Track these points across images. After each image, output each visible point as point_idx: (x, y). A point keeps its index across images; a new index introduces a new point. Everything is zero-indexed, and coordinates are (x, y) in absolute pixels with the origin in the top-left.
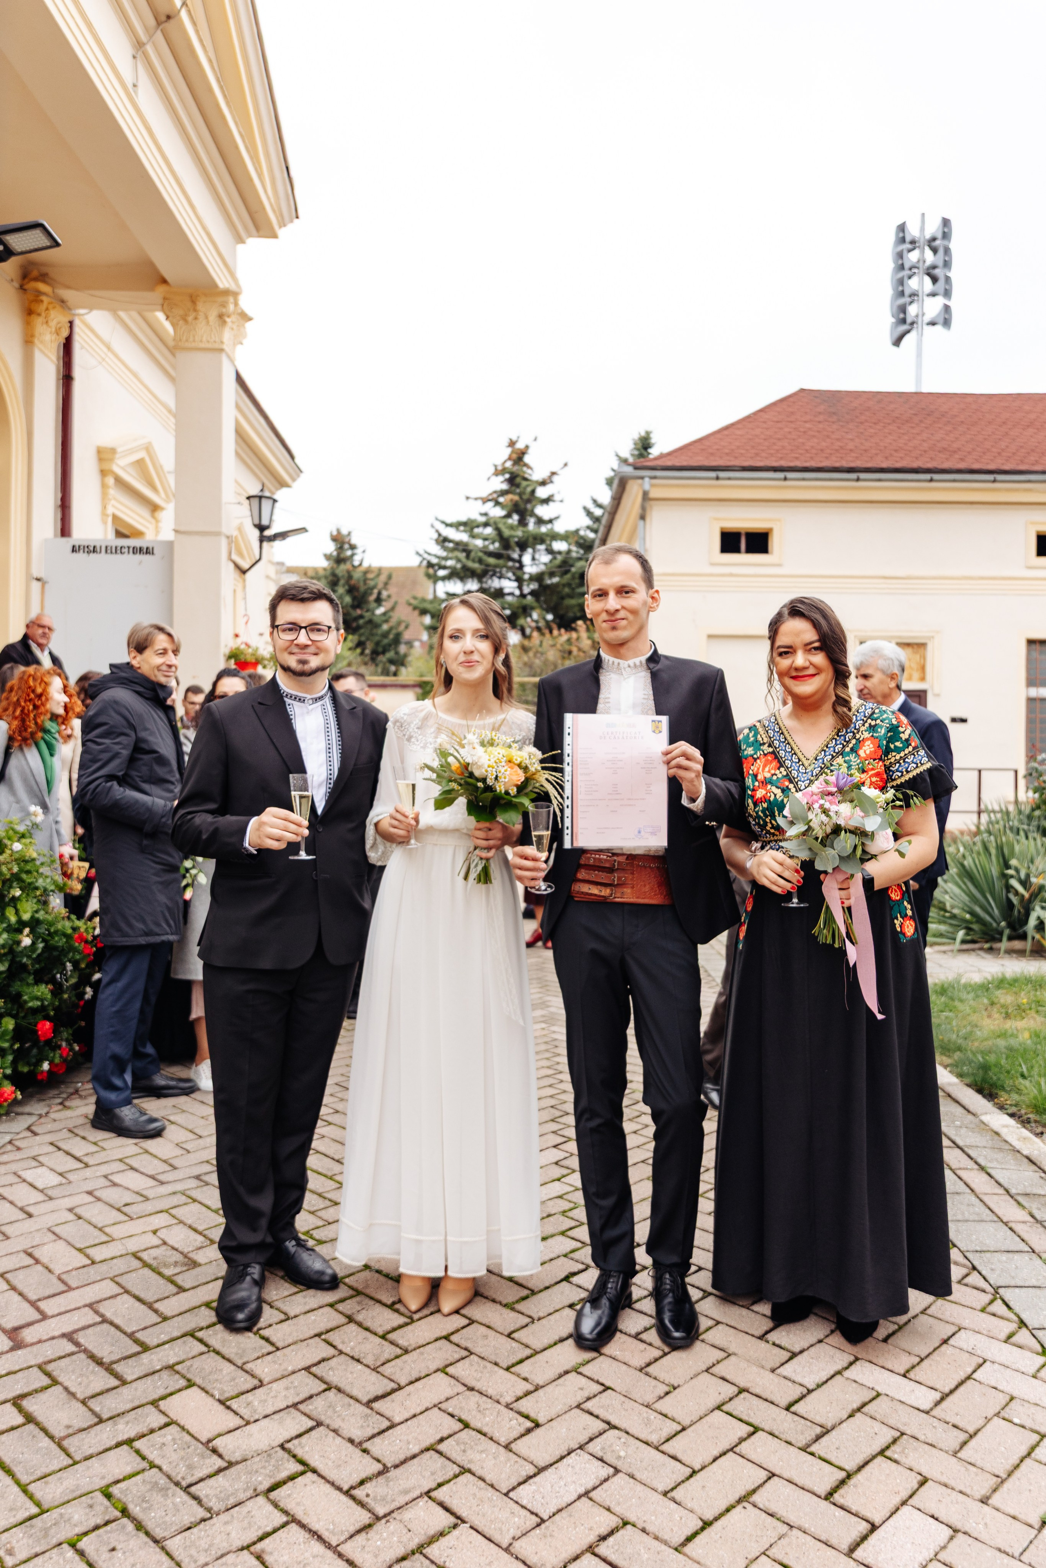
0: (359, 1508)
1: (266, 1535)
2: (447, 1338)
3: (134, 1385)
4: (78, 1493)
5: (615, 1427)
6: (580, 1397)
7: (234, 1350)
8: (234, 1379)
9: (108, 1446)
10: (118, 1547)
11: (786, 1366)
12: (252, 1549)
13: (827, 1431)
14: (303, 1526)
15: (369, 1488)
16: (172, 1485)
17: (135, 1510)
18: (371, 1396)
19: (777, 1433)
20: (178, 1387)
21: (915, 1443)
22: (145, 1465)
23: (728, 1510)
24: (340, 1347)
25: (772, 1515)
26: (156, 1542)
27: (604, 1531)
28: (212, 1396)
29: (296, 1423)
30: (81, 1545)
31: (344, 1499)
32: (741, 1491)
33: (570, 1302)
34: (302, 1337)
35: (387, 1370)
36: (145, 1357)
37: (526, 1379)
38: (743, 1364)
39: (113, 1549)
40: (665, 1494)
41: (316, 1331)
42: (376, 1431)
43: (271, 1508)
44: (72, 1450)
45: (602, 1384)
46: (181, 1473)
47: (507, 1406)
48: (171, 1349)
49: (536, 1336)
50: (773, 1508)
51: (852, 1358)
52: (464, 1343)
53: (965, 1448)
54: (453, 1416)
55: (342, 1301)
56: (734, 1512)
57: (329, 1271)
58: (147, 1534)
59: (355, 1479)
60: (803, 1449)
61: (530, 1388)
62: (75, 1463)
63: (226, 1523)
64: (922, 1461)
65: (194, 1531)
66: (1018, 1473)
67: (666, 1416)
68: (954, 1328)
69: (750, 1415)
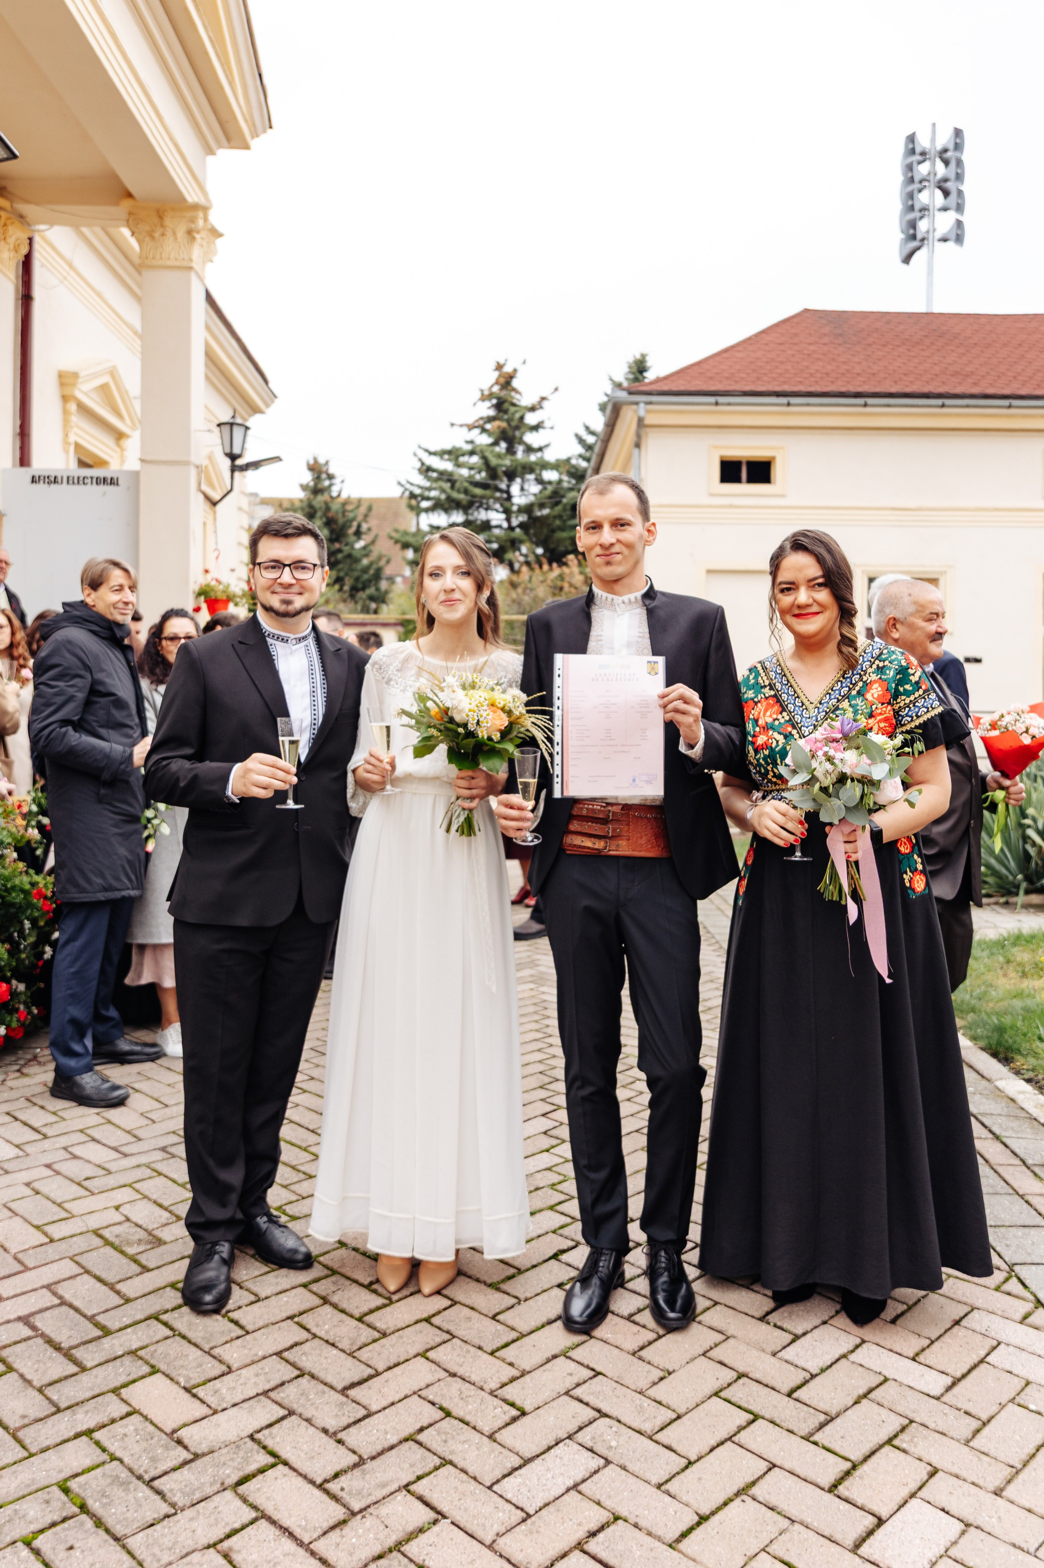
0: (333, 1503)
1: (235, 1532)
2: (427, 1320)
3: (94, 1371)
4: (34, 1488)
5: (606, 1416)
6: (569, 1383)
7: (201, 1334)
8: (200, 1365)
9: (66, 1437)
10: (76, 1545)
11: (788, 1349)
12: (219, 1547)
13: (831, 1419)
14: (273, 1522)
15: (343, 1481)
16: (134, 1479)
17: (94, 1505)
18: (346, 1383)
19: (778, 1421)
20: (141, 1374)
21: (925, 1431)
22: (105, 1457)
23: (725, 1504)
24: (314, 1330)
25: (772, 1509)
26: (117, 1539)
27: (594, 1526)
28: (177, 1383)
29: (267, 1412)
30: (36, 1543)
31: (317, 1493)
32: (740, 1484)
33: (560, 1282)
34: (273, 1320)
35: (364, 1354)
36: (106, 1342)
37: (511, 1364)
38: (742, 1347)
39: (71, 1548)
40: (659, 1486)
41: (289, 1314)
42: (352, 1420)
43: (238, 1503)
44: (27, 1442)
45: (593, 1370)
46: (143, 1465)
47: (492, 1393)
48: (134, 1333)
49: (521, 1319)
50: (773, 1501)
51: (858, 1341)
52: (445, 1326)
53: (978, 1436)
54: (433, 1404)
55: (316, 1281)
56: (732, 1505)
57: (303, 1249)
58: (107, 1531)
59: (329, 1472)
60: (806, 1438)
61: (516, 1373)
62: (31, 1455)
63: (191, 1519)
64: (932, 1450)
65: (158, 1527)
66: (1033, 1464)
67: (660, 1403)
68: (966, 1308)
69: (748, 1402)
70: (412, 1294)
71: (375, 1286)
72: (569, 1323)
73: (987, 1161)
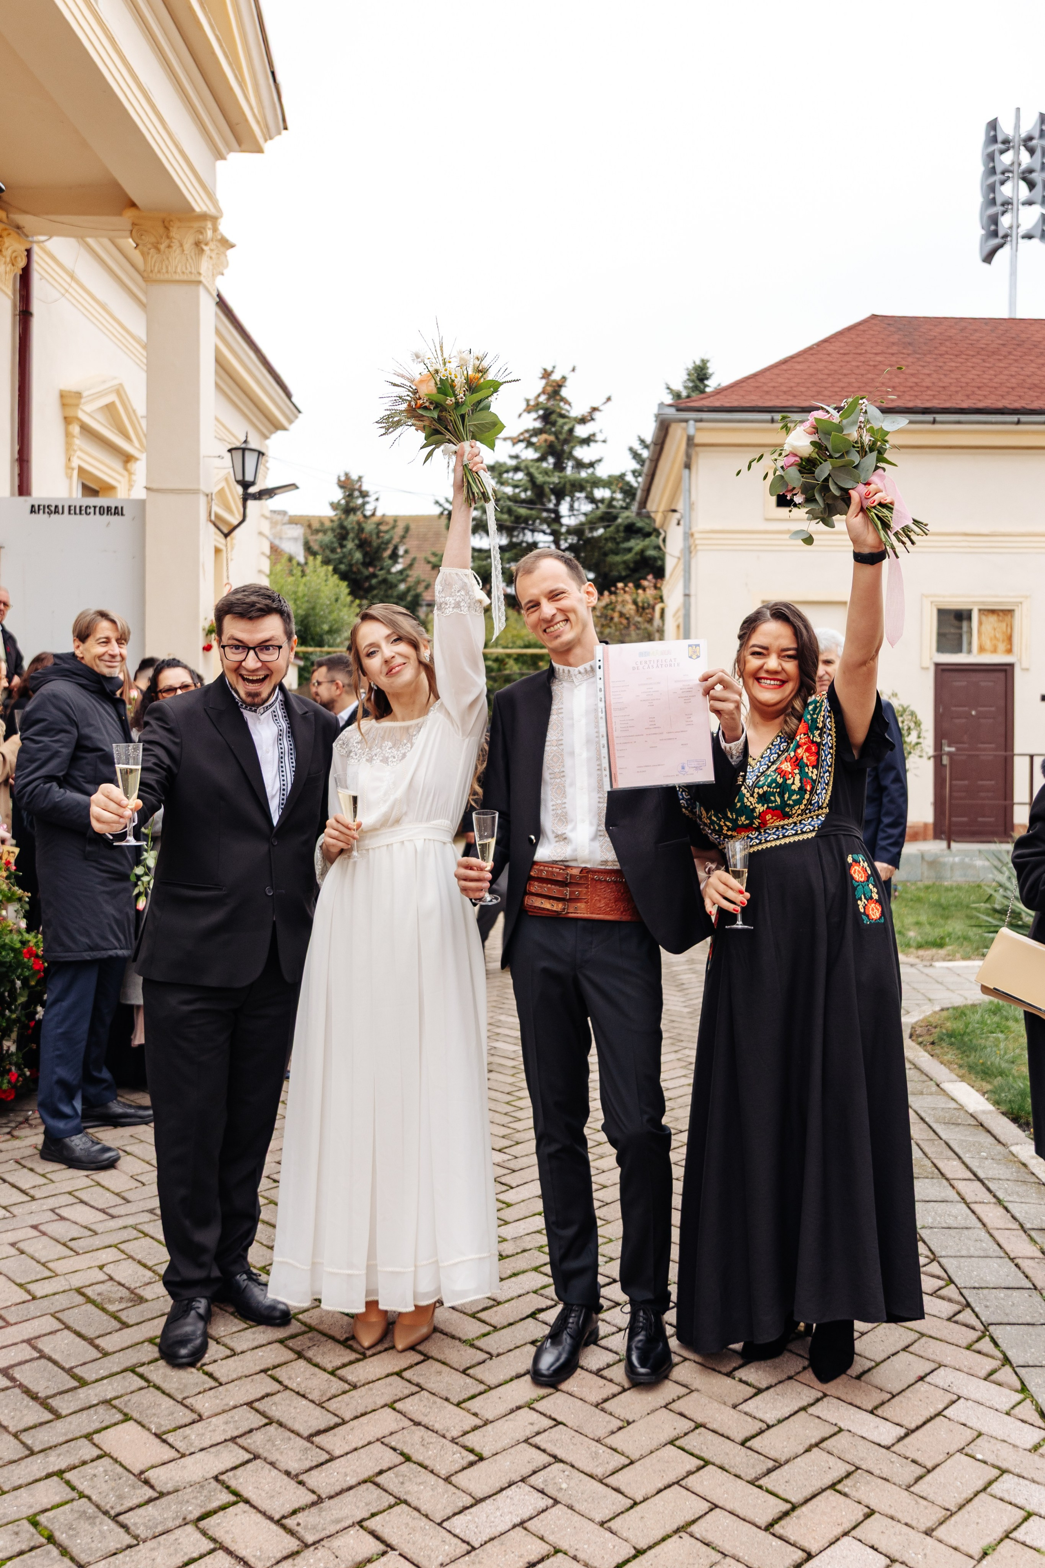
0: (289, 1537)
1: (193, 1560)
2: (399, 1374)
3: (68, 1419)
5: (561, 1461)
6: (528, 1431)
7: (176, 1385)
8: (172, 1414)
9: (37, 1477)
11: (749, 1402)
13: (778, 1465)
14: (230, 1552)
15: (300, 1517)
16: (100, 1514)
17: (61, 1537)
18: (312, 1430)
19: (727, 1467)
20: (113, 1421)
21: (869, 1477)
22: (74, 1495)
23: (663, 1540)
24: (286, 1382)
25: (707, 1545)
26: (80, 1566)
27: (533, 1560)
28: (149, 1430)
29: (232, 1455)
31: (274, 1527)
32: (680, 1521)
33: (533, 1338)
34: (247, 1373)
35: (333, 1405)
36: (82, 1393)
37: (475, 1415)
38: (704, 1400)
40: (602, 1524)
41: (262, 1367)
42: (314, 1463)
43: (199, 1535)
45: (554, 1420)
46: (110, 1502)
47: (453, 1441)
48: (113, 1384)
49: (491, 1373)
50: (709, 1538)
51: (820, 1394)
52: (415, 1379)
53: (920, 1482)
54: (395, 1449)
55: (292, 1337)
56: (669, 1541)
58: (72, 1559)
59: (288, 1508)
60: (751, 1483)
61: (478, 1422)
62: (3, 1493)
63: (153, 1549)
64: (872, 1494)
65: (120, 1556)
66: (969, 1507)
67: (615, 1450)
68: (933, 1366)
69: (701, 1449)
70: (386, 1350)
72: (537, 1377)
73: (984, 1225)
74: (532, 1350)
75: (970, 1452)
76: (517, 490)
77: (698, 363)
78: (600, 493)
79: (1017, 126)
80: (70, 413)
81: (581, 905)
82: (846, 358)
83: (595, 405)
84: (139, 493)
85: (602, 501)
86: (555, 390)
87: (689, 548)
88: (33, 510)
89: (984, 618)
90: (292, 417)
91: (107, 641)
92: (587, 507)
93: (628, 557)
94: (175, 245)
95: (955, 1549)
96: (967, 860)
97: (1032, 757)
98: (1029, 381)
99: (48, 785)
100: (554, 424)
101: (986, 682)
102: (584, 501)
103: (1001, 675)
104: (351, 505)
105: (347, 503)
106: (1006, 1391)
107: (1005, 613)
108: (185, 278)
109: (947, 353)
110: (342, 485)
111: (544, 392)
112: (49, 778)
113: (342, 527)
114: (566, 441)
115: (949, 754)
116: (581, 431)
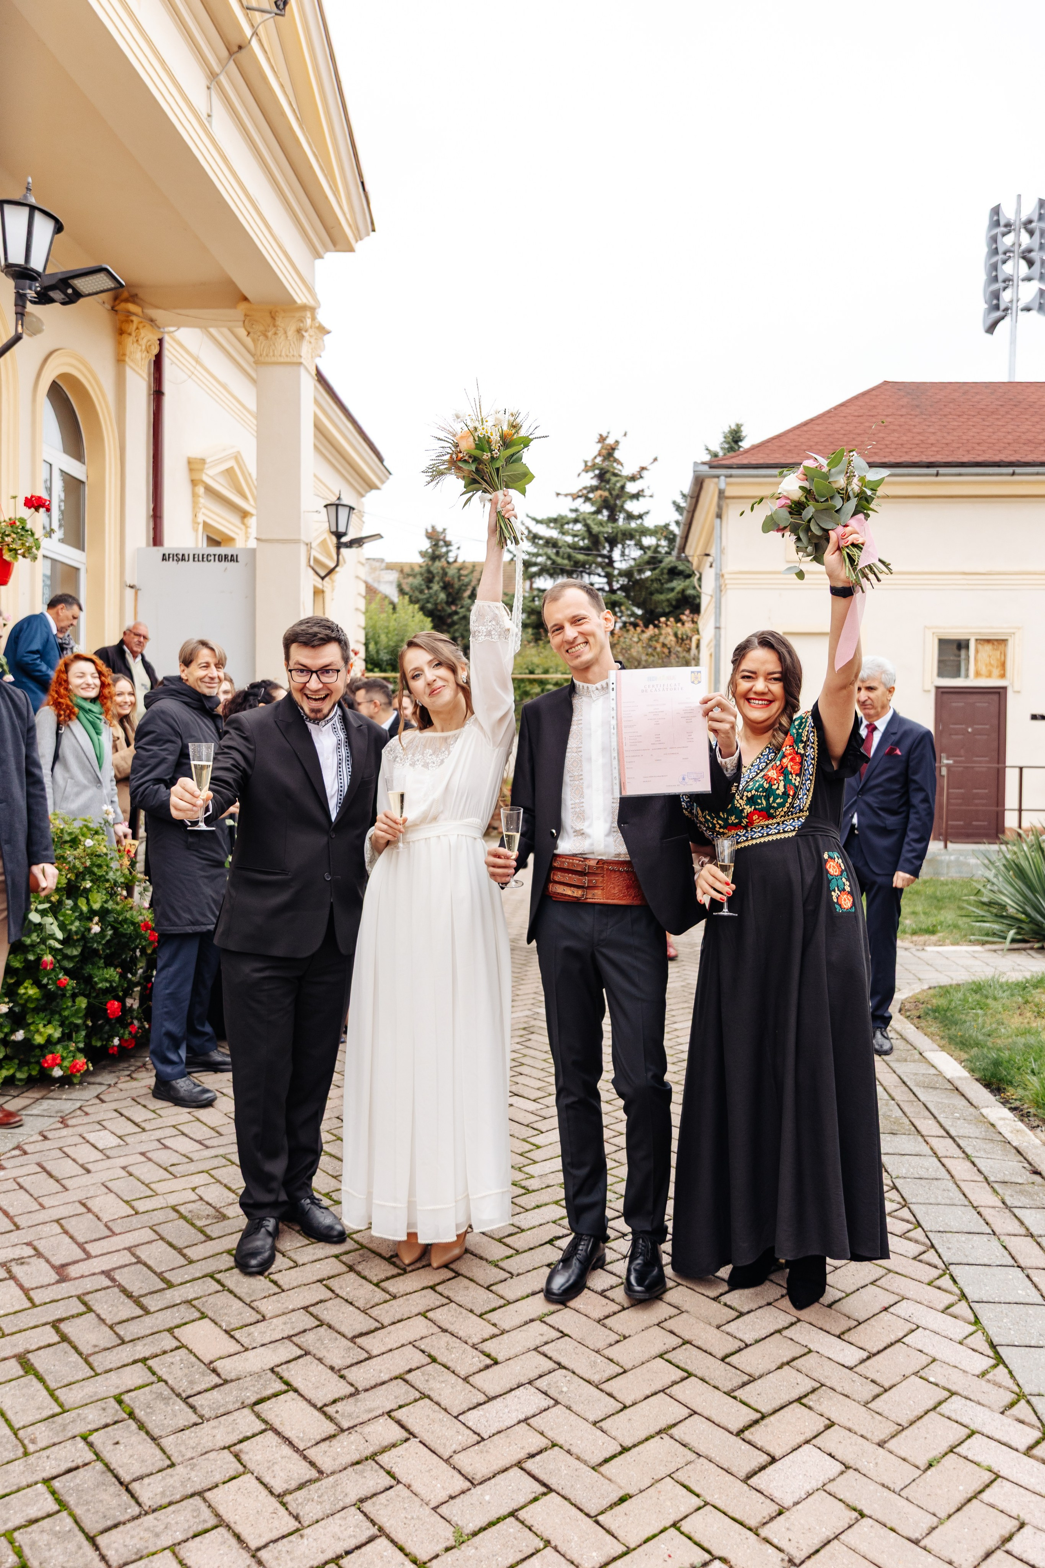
0: (328, 1422)
1: (247, 1438)
2: (432, 1288)
3: (156, 1315)
4: (95, 1398)
5: (565, 1368)
6: (539, 1341)
7: (245, 1290)
8: (241, 1314)
9: (126, 1362)
10: (121, 1441)
11: (732, 1323)
12: (232, 1449)
13: (752, 1379)
14: (278, 1433)
15: (339, 1406)
16: (174, 1396)
17: (140, 1414)
18: (356, 1333)
19: (707, 1379)
20: (192, 1318)
21: (832, 1393)
22: (154, 1379)
23: (647, 1439)
24: (337, 1291)
25: (684, 1446)
26: (154, 1439)
27: (533, 1450)
28: (220, 1327)
29: (288, 1351)
30: (91, 1438)
31: (316, 1413)
32: (662, 1424)
33: (549, 1261)
34: (306, 1282)
35: (374, 1312)
36: (169, 1293)
37: (494, 1325)
38: (692, 1320)
39: (117, 1443)
40: (595, 1423)
41: (319, 1278)
42: (355, 1361)
43: (253, 1418)
44: (95, 1365)
45: (561, 1332)
46: (183, 1387)
47: (474, 1346)
48: (192, 1287)
49: (510, 1290)
50: (686, 1440)
51: (795, 1319)
52: (446, 1293)
53: (876, 1399)
54: (423, 1352)
55: (346, 1253)
56: (652, 1440)
58: (147, 1433)
59: (330, 1398)
60: (727, 1394)
61: (496, 1331)
62: (97, 1375)
63: (214, 1428)
64: (833, 1408)
65: (187, 1432)
66: (918, 1424)
67: (611, 1360)
68: (897, 1298)
69: (686, 1363)
70: (423, 1267)
71: (394, 1259)
72: (549, 1295)
73: (952, 1177)
74: (547, 1271)
75: (924, 1375)
76: (576, 539)
77: (733, 427)
78: (648, 541)
79: (1018, 211)
80: (196, 476)
81: (598, 892)
82: (860, 420)
83: (644, 465)
84: (252, 544)
85: (649, 548)
86: (609, 453)
87: (720, 586)
88: (164, 558)
89: (980, 647)
90: (384, 478)
91: (207, 666)
92: (636, 553)
93: (671, 595)
94: (281, 332)
95: (904, 1460)
96: (962, 858)
97: (1021, 769)
98: (1024, 437)
99: (156, 787)
100: (608, 482)
101: (981, 703)
102: (633, 548)
103: (996, 697)
104: (437, 553)
105: (434, 551)
106: (961, 1323)
107: (999, 643)
108: (288, 360)
109: (950, 413)
110: (429, 536)
111: (599, 455)
112: (158, 781)
113: (429, 571)
114: (618, 497)
115: (948, 766)
116: (631, 488)
